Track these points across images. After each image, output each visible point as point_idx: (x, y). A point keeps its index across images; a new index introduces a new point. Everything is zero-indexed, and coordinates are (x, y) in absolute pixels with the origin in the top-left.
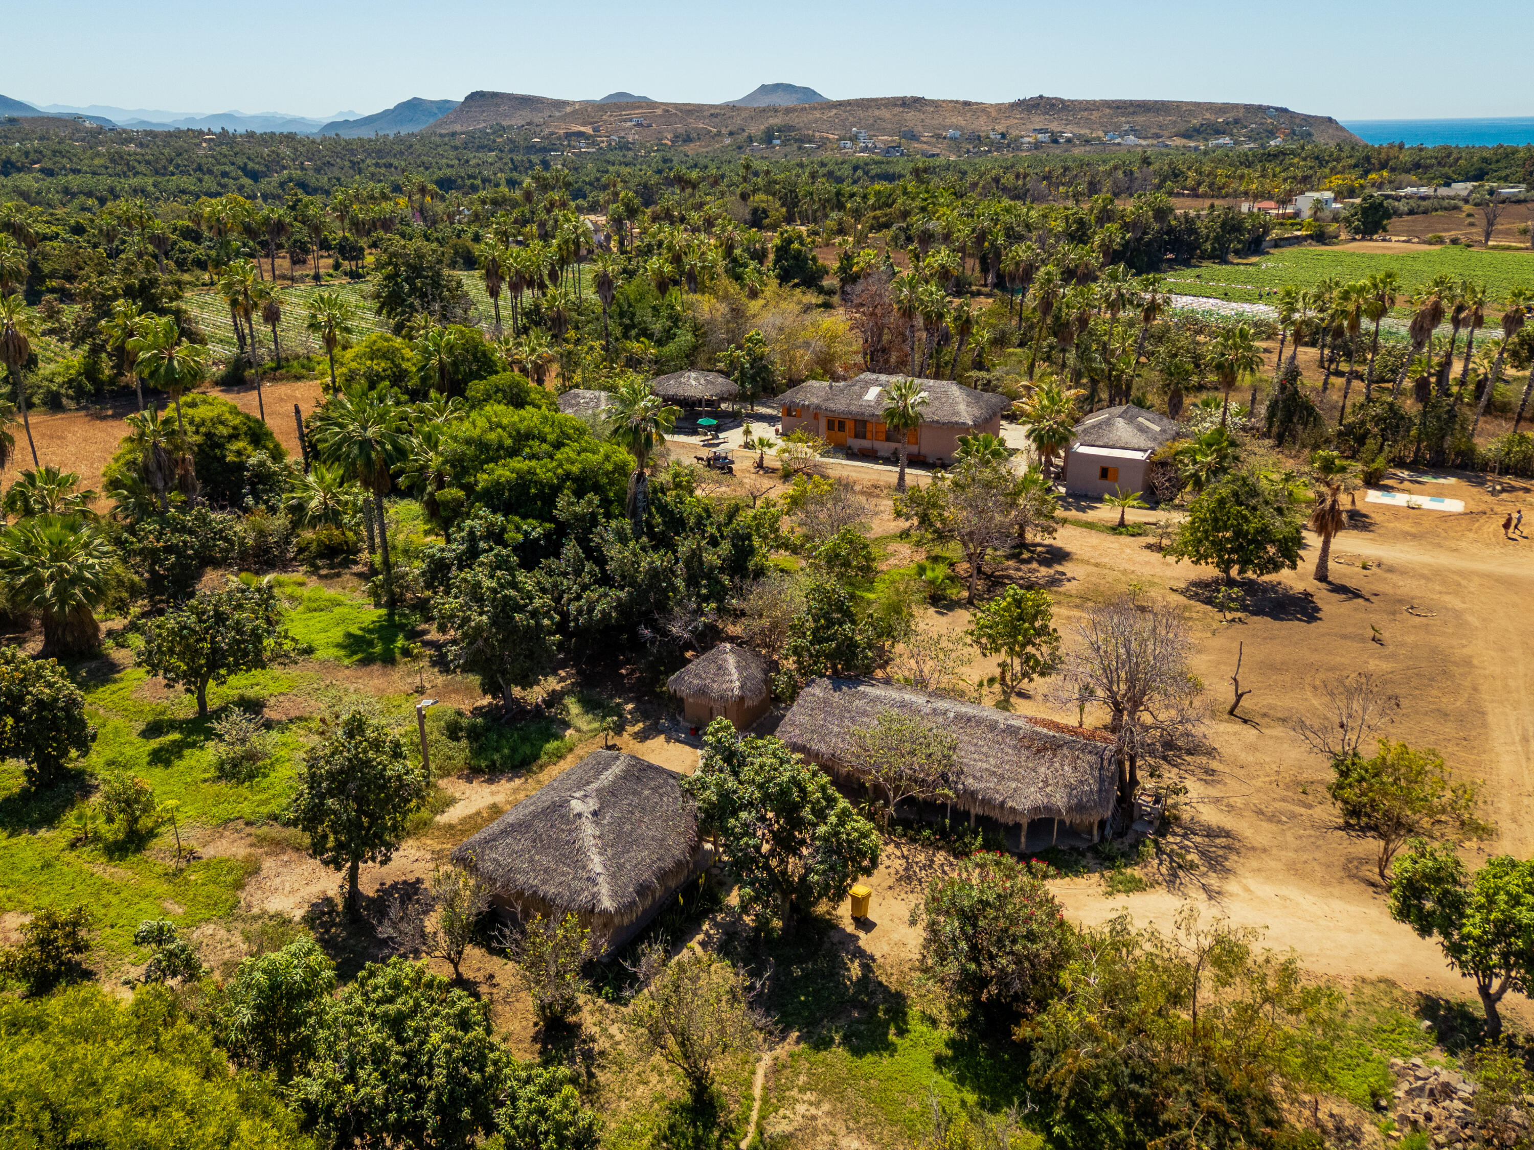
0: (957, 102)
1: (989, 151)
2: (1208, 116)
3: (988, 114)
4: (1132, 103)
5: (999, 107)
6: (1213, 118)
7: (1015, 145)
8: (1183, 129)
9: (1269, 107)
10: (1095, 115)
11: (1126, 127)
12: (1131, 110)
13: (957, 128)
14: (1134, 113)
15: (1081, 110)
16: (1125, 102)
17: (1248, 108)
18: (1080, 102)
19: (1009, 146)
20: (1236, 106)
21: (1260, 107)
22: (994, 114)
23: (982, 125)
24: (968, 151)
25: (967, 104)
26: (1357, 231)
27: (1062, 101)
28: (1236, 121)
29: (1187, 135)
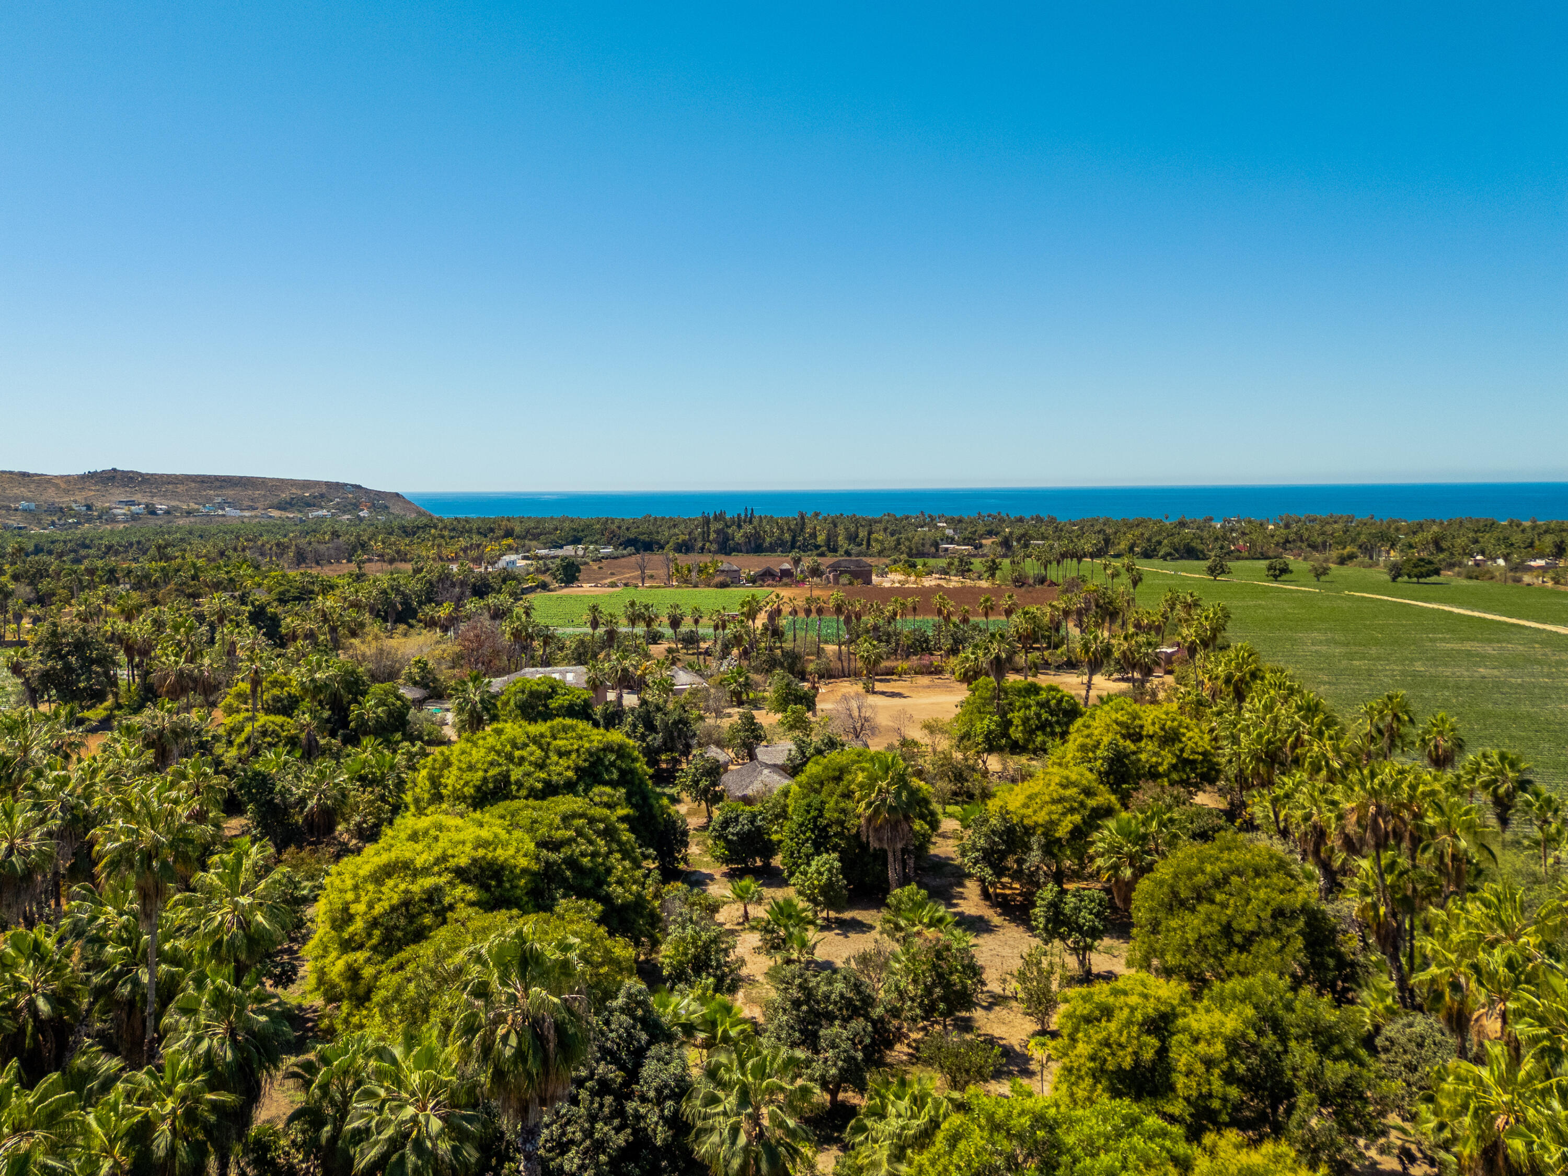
0: (11, 473)
1: (78, 523)
2: (294, 491)
3: (57, 486)
4: (217, 478)
5: (67, 479)
6: (299, 492)
7: (107, 516)
8: (276, 501)
9: (346, 485)
10: (181, 488)
11: (219, 500)
12: (218, 484)
13: (28, 500)
14: (221, 487)
15: (163, 483)
16: (209, 477)
17: (328, 484)
18: (162, 476)
19: (100, 517)
20: (317, 483)
21: (337, 483)
22: (63, 485)
23: (51, 496)
24: (53, 523)
25: (24, 475)
26: (562, 581)
27: (140, 474)
28: (322, 496)
29: (280, 507)
